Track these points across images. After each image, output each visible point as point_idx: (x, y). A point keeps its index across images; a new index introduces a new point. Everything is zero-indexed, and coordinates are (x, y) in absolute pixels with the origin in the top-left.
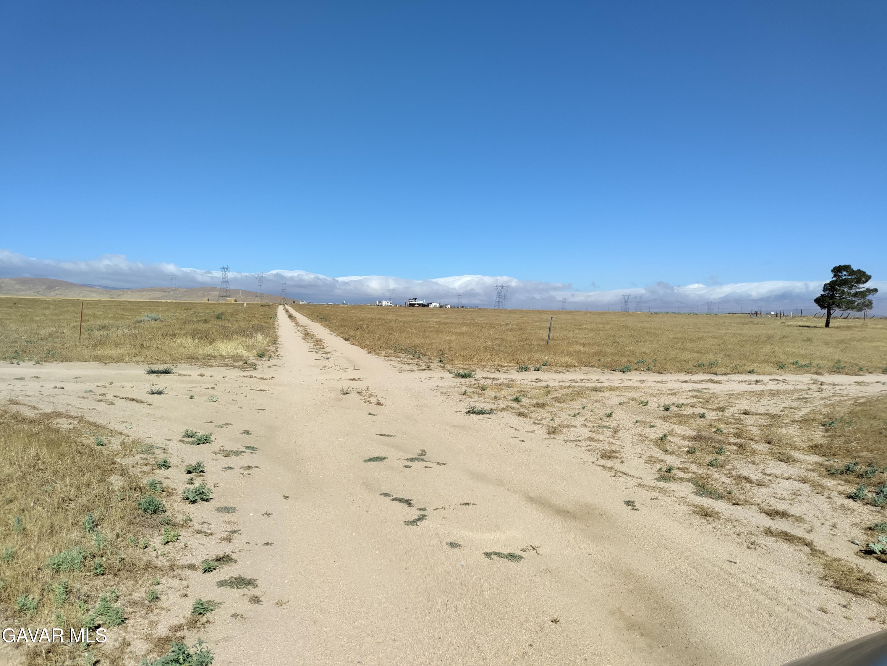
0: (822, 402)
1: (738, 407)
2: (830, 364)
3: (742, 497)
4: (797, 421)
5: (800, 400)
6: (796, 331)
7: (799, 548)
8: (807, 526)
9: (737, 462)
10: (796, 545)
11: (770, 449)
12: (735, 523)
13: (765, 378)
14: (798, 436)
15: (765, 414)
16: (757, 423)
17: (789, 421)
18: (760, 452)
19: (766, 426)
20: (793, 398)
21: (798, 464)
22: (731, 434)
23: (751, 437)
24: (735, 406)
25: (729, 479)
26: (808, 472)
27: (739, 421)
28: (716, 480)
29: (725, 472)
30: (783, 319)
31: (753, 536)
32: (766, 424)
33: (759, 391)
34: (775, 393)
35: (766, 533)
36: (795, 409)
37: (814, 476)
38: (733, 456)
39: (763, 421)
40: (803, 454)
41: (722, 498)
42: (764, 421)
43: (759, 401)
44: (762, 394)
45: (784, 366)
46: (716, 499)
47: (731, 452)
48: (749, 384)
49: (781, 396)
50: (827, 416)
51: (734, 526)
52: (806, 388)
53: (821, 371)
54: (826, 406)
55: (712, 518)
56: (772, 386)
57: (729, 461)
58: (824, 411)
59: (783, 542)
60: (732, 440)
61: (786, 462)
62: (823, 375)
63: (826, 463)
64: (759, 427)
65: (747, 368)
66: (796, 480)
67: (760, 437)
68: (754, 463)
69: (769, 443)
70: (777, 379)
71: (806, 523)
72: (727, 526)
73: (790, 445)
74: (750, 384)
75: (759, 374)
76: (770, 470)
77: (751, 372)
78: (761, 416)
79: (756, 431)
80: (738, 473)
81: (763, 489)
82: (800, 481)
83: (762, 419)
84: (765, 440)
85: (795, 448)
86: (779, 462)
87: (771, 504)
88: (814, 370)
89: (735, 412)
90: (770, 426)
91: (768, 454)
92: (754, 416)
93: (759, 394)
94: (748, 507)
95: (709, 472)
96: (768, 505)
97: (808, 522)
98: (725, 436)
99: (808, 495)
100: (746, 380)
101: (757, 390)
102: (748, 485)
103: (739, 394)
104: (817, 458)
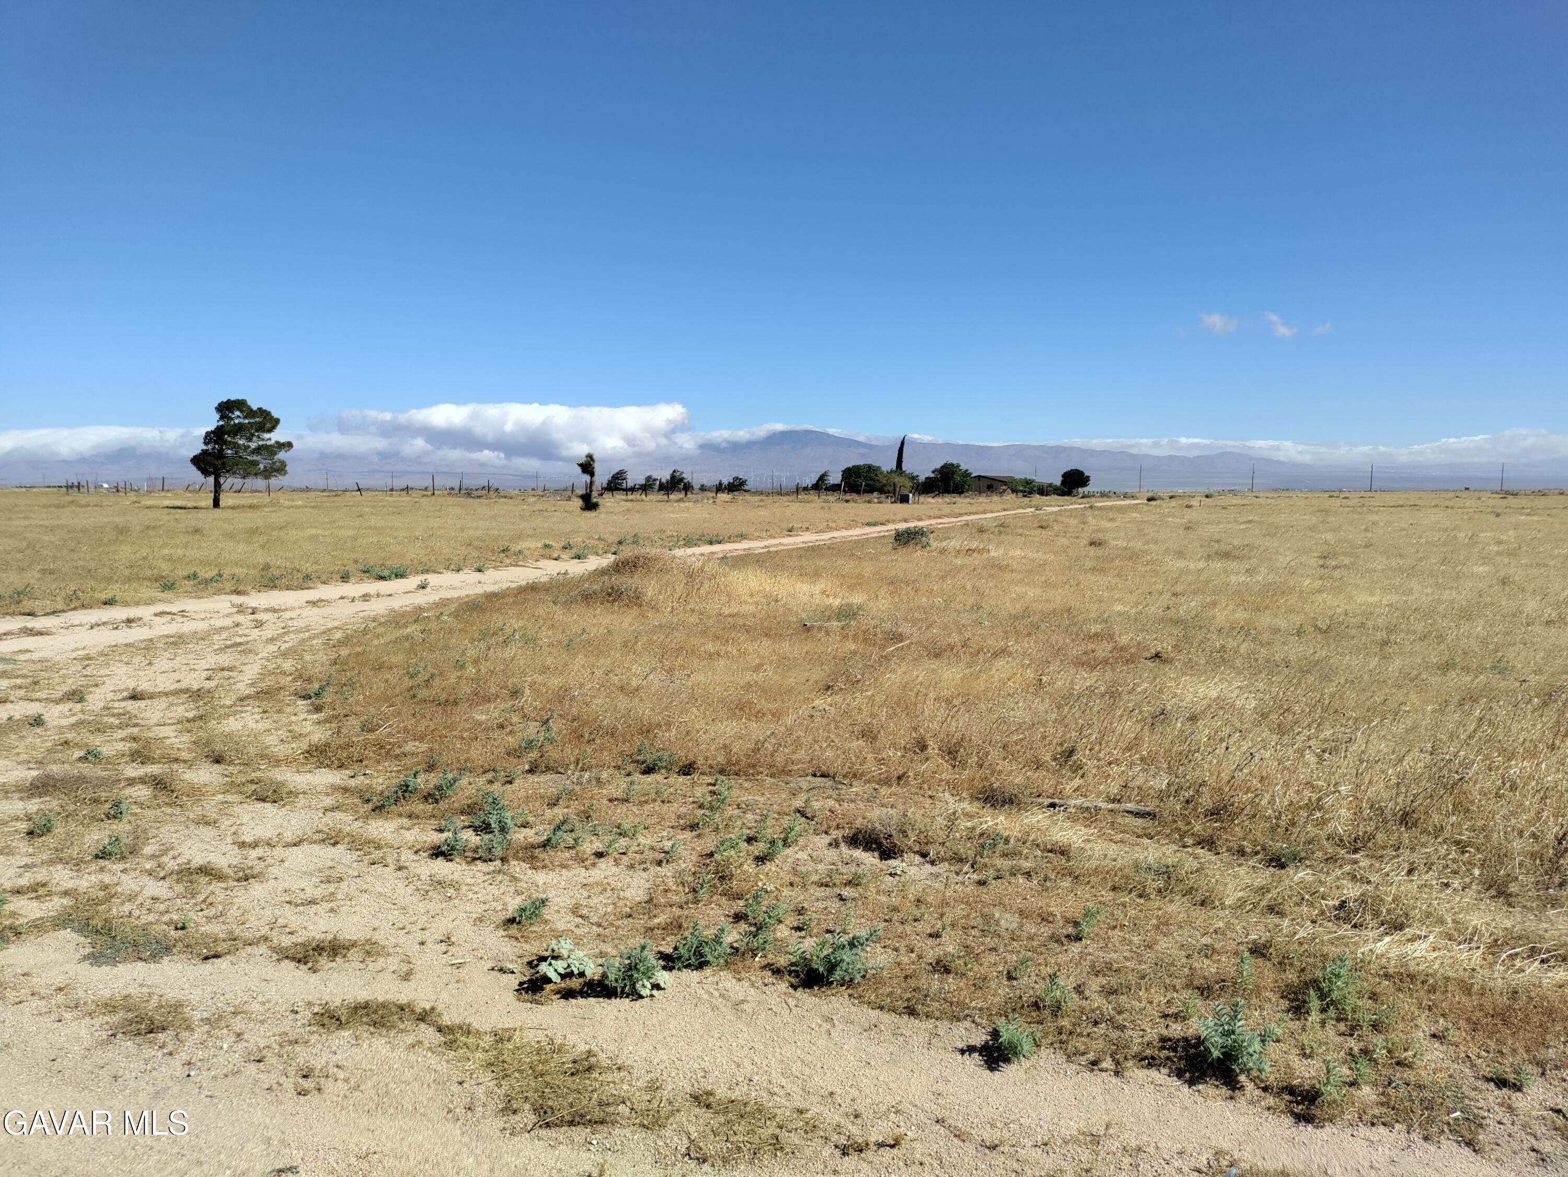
0: (272, 648)
1: (109, 685)
2: (252, 572)
3: (216, 929)
4: (248, 697)
5: (230, 650)
6: (164, 516)
7: (411, 1039)
8: (393, 963)
9: (167, 828)
10: (402, 1031)
11: (226, 776)
12: (238, 1024)
13: (145, 612)
14: (269, 730)
15: (177, 692)
16: (170, 715)
17: (233, 699)
18: (208, 789)
19: (193, 720)
20: (216, 647)
21: (302, 801)
22: (123, 755)
23: (174, 754)
24: (104, 683)
25: (166, 884)
26: (329, 814)
27: (127, 720)
28: (131, 898)
29: (148, 867)
30: (132, 496)
31: (298, 1048)
32: (190, 715)
33: (142, 641)
34: (177, 642)
35: (323, 1025)
36: (230, 669)
37: (345, 821)
38: (149, 813)
39: (180, 709)
40: (298, 771)
41: (168, 950)
42: (184, 710)
43: (150, 664)
44: (149, 647)
45: (172, 585)
46: (154, 957)
47: (141, 805)
48: (114, 629)
49: (190, 646)
50: (299, 676)
51: (239, 1035)
52: (231, 624)
53: (241, 588)
54: (285, 655)
55: (171, 1032)
56: (163, 628)
57: (145, 831)
58: (288, 665)
59: (372, 1034)
60: (133, 771)
61: (275, 802)
62: (248, 594)
63: (352, 783)
64: (180, 726)
65: (100, 595)
66: (315, 842)
67: (190, 750)
68: (205, 822)
69: (218, 762)
70: (168, 611)
71: (389, 954)
72: (219, 1044)
73: (263, 757)
74: (117, 628)
75: (126, 604)
76: (248, 829)
77: (109, 603)
78: (171, 698)
79: (176, 737)
80: (180, 860)
81: (257, 889)
82: (324, 841)
83: (176, 705)
84: (207, 757)
85: (276, 762)
86: (260, 805)
87: (293, 926)
88: (229, 586)
89: (110, 696)
90: (201, 718)
91: (228, 791)
92: (156, 702)
93: (144, 649)
94: (243, 953)
95: (107, 879)
96: (287, 930)
97: (391, 950)
98: (110, 763)
99: (357, 874)
100: (104, 620)
101: (136, 639)
102: (217, 886)
103: (102, 654)
104: (330, 776)
